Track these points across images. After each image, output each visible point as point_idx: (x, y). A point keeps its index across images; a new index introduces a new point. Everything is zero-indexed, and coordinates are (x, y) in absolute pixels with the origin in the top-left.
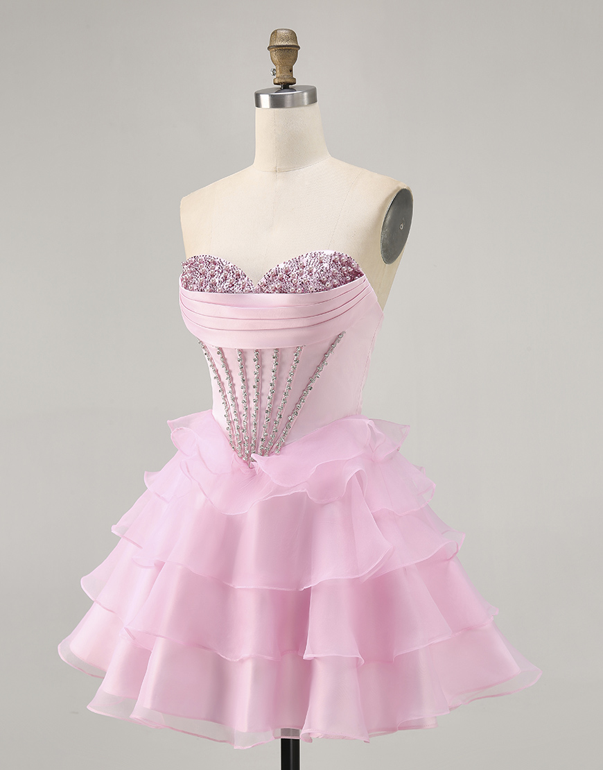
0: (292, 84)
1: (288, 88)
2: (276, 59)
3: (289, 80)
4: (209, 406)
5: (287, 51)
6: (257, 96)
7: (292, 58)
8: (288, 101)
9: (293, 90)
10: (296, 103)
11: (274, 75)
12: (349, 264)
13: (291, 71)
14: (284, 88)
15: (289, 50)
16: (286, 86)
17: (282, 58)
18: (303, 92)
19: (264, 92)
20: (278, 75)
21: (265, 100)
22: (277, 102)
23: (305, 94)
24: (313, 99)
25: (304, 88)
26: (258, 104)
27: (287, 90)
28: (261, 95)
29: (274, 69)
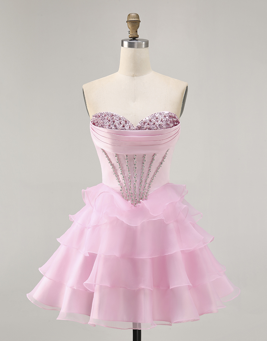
0: (137, 38)
2: (130, 26)
3: (136, 36)
5: (135, 23)
6: (122, 42)
7: (137, 26)
8: (136, 45)
9: (137, 40)
10: (139, 46)
11: (129, 34)
12: (175, 118)
13: (137, 32)
14: (133, 40)
15: (136, 22)
16: (134, 38)
17: (133, 26)
19: (126, 40)
20: (131, 33)
21: (126, 44)
22: (131, 45)
23: (144, 43)
24: (147, 45)
25: (143, 40)
26: (122, 45)
27: (135, 40)
28: (124, 41)
29: (129, 31)
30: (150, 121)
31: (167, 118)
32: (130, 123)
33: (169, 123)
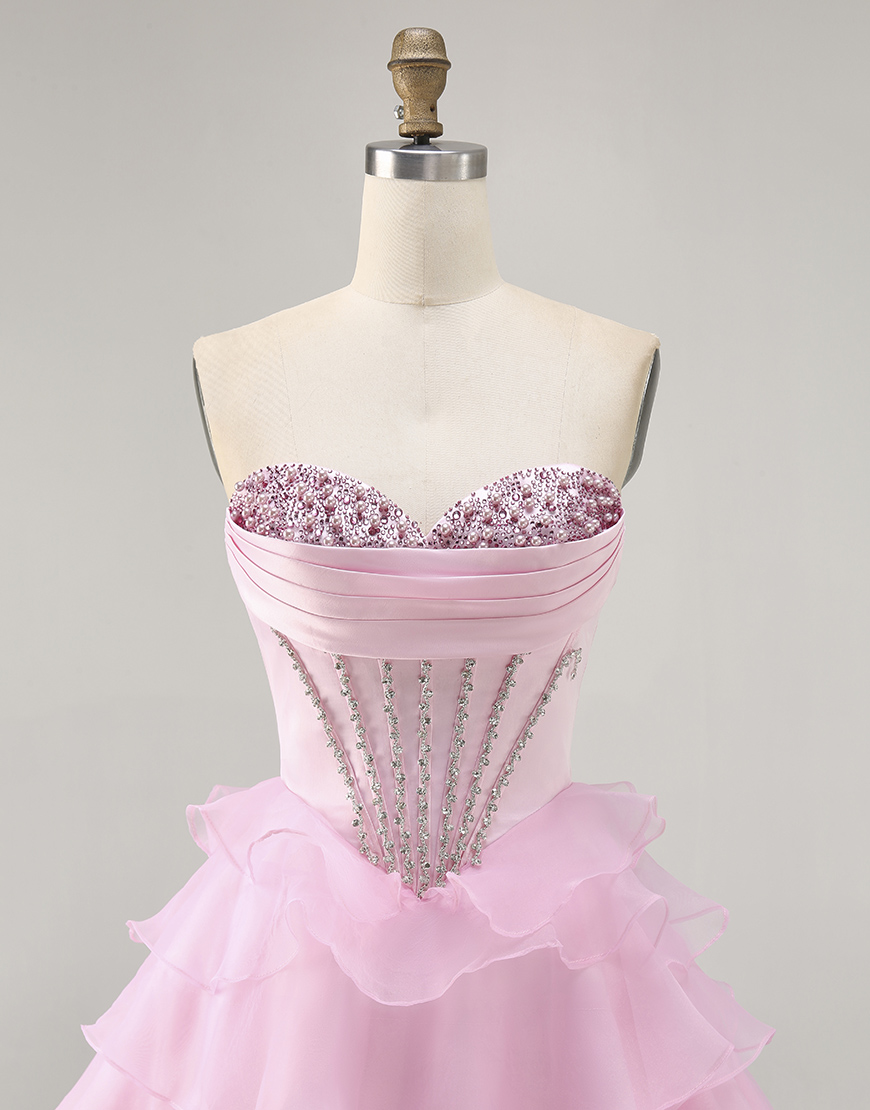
0: (435, 135)
1: (428, 143)
2: (403, 86)
3: (429, 128)
5: (425, 72)
6: (370, 153)
7: (435, 83)
8: (430, 167)
9: (437, 147)
10: (446, 172)
11: (400, 118)
12: (606, 490)
13: (433, 109)
14: (419, 144)
15: (428, 68)
16: (423, 139)
17: (415, 84)
18: (460, 154)
19: (385, 146)
20: (408, 117)
21: (385, 161)
22: (408, 169)
23: (465, 158)
24: (479, 168)
25: (460, 148)
26: (370, 168)
27: (424, 147)
28: (377, 152)
29: (401, 107)
30: (496, 506)
31: (574, 492)
32: (403, 517)
33: (580, 514)
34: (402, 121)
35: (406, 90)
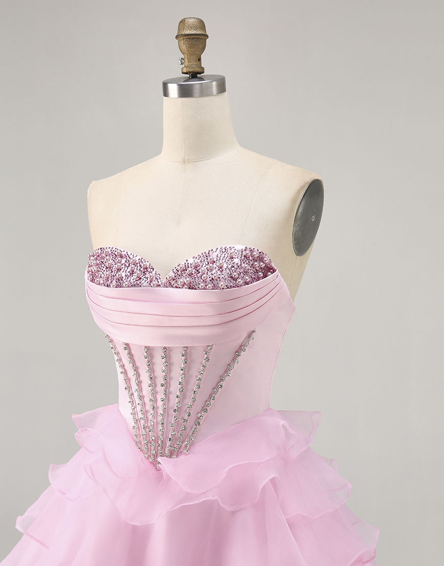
0: (200, 73)
1: (197, 77)
2: (184, 48)
3: (197, 70)
4: (115, 400)
5: (195, 40)
6: (165, 85)
7: (201, 47)
8: (197, 90)
9: (201, 79)
10: (205, 93)
11: (182, 64)
12: (261, 259)
13: (200, 60)
14: (192, 78)
15: (198, 38)
16: (194, 75)
17: (191, 47)
18: (211, 82)
19: (173, 81)
20: (187, 64)
21: (173, 89)
22: (185, 92)
23: (214, 83)
24: (222, 88)
25: (213, 78)
26: (166, 94)
27: (194, 79)
28: (169, 84)
29: (182, 59)
30: (196, 267)
31: (237, 261)
34: (183, 66)
35: (186, 50)
